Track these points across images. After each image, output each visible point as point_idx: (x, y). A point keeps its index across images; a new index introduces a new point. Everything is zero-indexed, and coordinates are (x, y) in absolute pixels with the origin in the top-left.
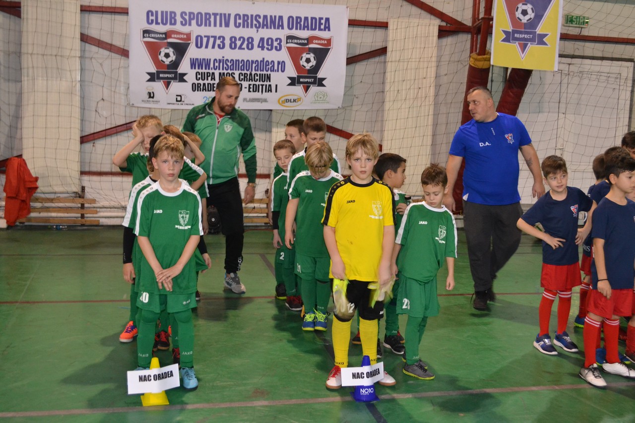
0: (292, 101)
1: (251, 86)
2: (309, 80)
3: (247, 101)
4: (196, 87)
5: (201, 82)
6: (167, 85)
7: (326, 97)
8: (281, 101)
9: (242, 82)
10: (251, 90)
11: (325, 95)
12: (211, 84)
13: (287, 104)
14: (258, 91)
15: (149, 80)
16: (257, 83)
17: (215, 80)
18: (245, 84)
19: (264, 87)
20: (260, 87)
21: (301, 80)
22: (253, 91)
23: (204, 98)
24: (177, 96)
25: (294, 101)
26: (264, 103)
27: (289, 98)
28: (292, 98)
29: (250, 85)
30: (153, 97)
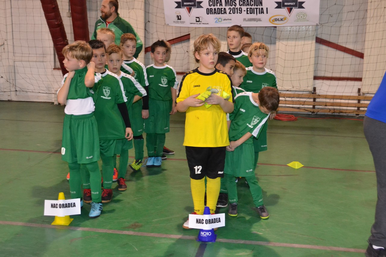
0: (280, 20)
1: (249, 10)
2: (291, 4)
3: (246, 21)
4: (209, 11)
5: (212, 7)
6: (189, 10)
7: (305, 16)
8: (271, 21)
9: (242, 7)
10: (249, 12)
11: (305, 15)
12: (219, 9)
13: (276, 22)
14: (254, 13)
15: (177, 7)
16: (253, 7)
17: (222, 6)
18: (244, 8)
19: (258, 10)
20: (255, 10)
21: (286, 4)
22: (250, 13)
23: (215, 19)
24: (196, 18)
25: (282, 20)
26: (259, 22)
27: (277, 17)
28: (280, 17)
29: (247, 9)
30: (180, 19)
